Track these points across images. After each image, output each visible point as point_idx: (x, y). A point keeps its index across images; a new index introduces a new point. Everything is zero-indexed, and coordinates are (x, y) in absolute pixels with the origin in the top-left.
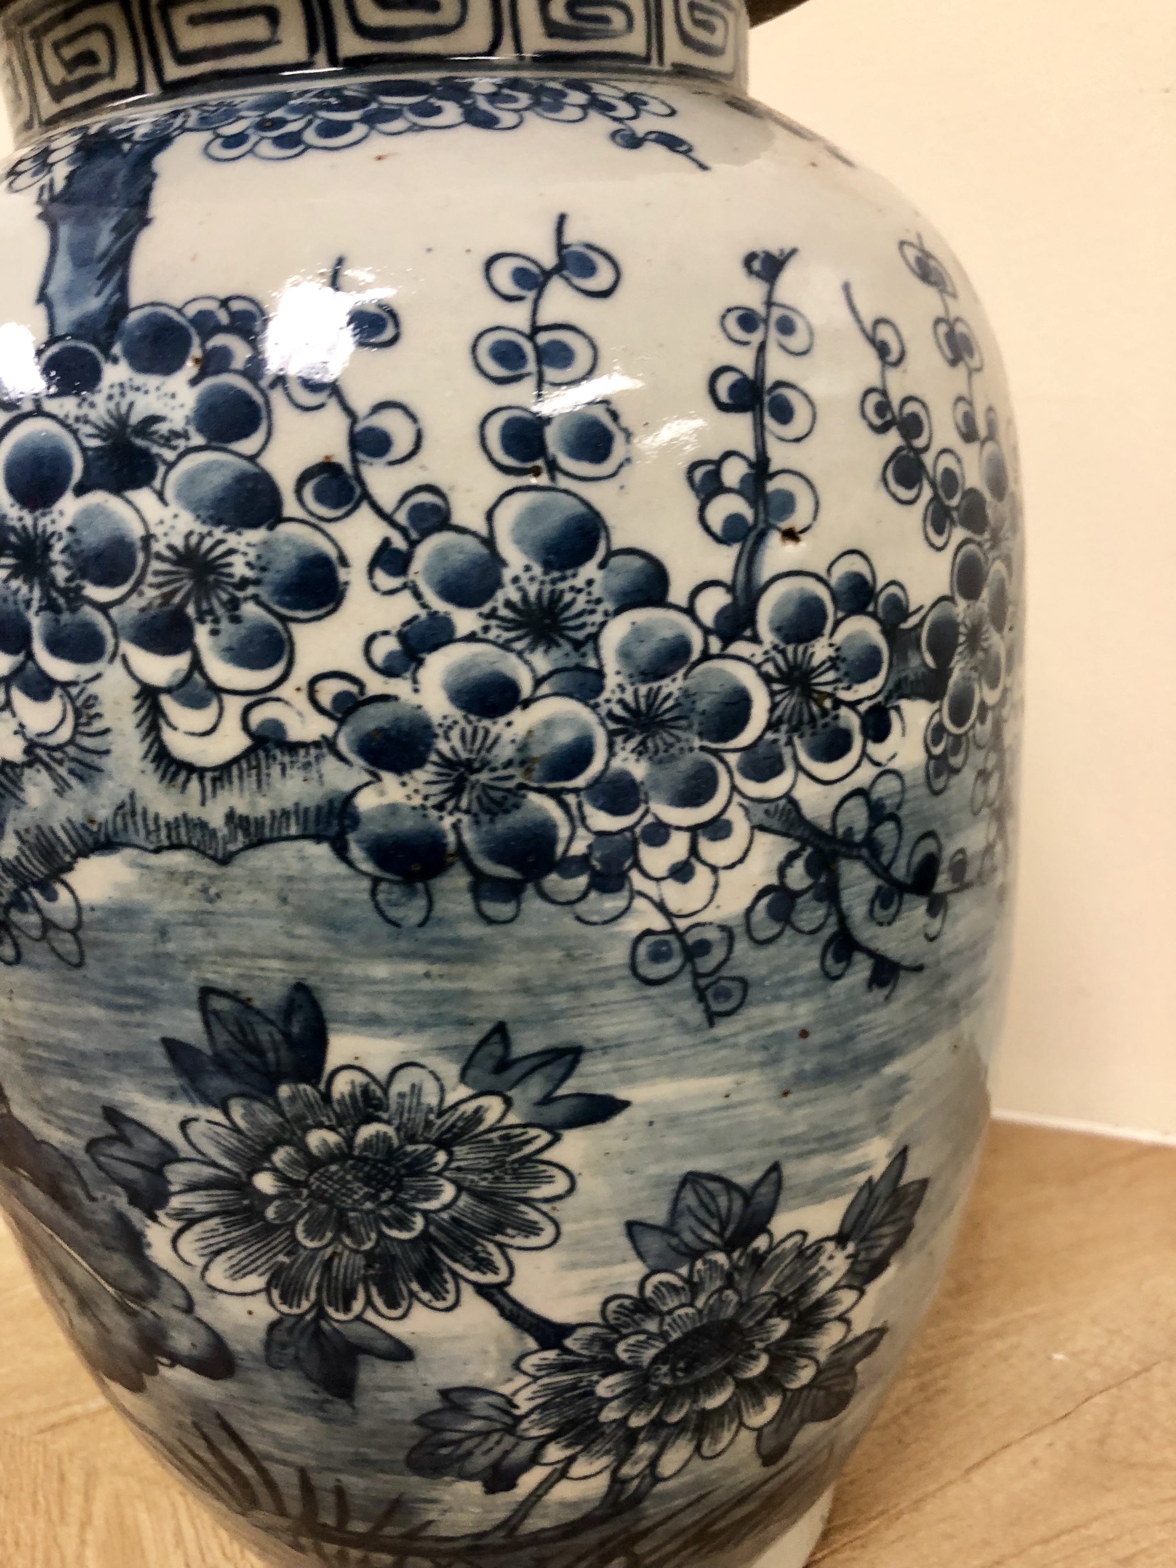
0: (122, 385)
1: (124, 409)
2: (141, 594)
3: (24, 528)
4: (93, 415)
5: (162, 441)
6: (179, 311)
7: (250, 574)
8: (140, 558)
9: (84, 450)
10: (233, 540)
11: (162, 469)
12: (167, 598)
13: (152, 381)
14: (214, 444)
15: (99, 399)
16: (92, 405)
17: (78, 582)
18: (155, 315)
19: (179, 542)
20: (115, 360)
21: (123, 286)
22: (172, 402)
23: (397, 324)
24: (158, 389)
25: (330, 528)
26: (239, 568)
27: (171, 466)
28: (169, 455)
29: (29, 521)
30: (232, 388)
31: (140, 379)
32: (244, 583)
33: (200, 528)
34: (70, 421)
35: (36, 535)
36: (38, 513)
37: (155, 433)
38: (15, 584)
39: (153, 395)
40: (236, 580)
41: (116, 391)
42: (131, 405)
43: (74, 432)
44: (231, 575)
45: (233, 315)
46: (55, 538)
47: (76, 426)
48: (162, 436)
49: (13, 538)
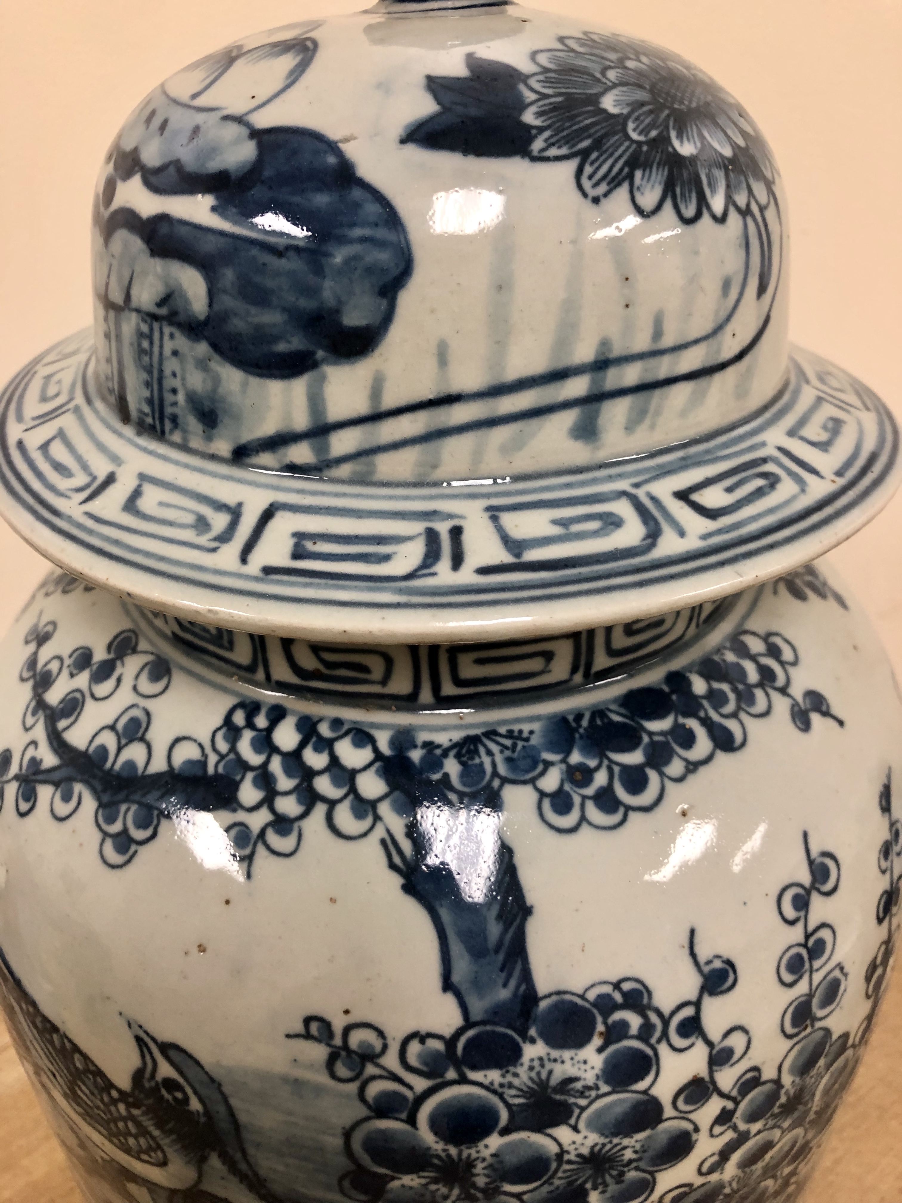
0: (541, 1059)
1: (544, 1076)
2: (552, 1184)
3: (449, 1156)
4: (516, 1082)
5: (577, 1094)
6: (582, 997)
7: (634, 1156)
8: (554, 1165)
9: (508, 1106)
10: (626, 1142)
11: (577, 1111)
12: (570, 1183)
13: (567, 1054)
14: (617, 1089)
15: (522, 1071)
16: (516, 1075)
17: (495, 1184)
18: (563, 1002)
19: (585, 1151)
20: (533, 1041)
21: (527, 976)
22: (583, 1067)
23: (735, 972)
24: (572, 1059)
25: (692, 1116)
26: (628, 1154)
27: (583, 1109)
28: (583, 1102)
29: (453, 1151)
30: (630, 1049)
31: (555, 1054)
32: (630, 1161)
33: (602, 1140)
34: (496, 1086)
35: (460, 1159)
36: (463, 1147)
37: (572, 1089)
38: (433, 1187)
39: (568, 1063)
40: (625, 1162)
41: (536, 1063)
42: (550, 1072)
43: (501, 1096)
44: (622, 1161)
45: (624, 994)
46: (480, 1160)
47: (500, 1090)
48: (578, 1091)
49: (436, 1161)
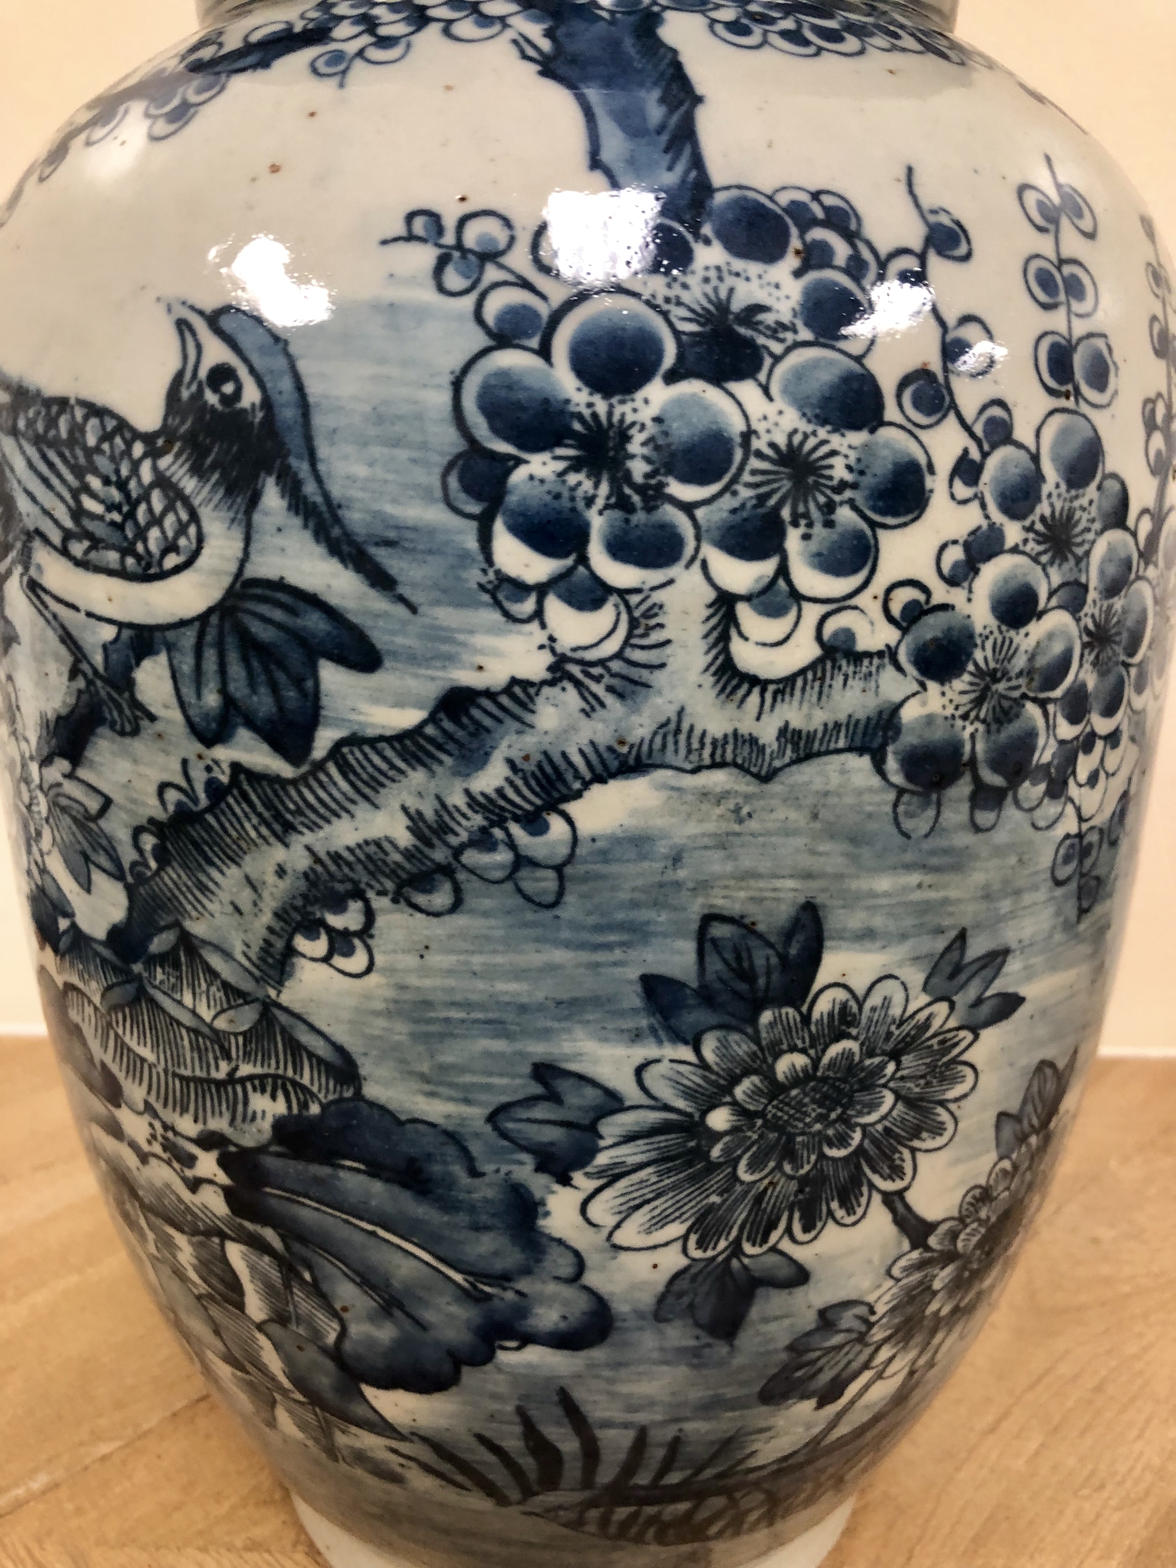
0: (718, 269)
1: (723, 294)
2: (735, 493)
3: (595, 415)
4: (686, 297)
5: (769, 333)
6: (771, 198)
7: (848, 477)
8: (738, 455)
9: (677, 333)
10: (836, 441)
11: (768, 361)
12: (762, 499)
13: (753, 268)
14: (822, 340)
15: (693, 281)
16: (685, 286)
17: (659, 478)
18: (745, 199)
19: (781, 440)
20: (707, 242)
21: (697, 162)
22: (775, 292)
23: (968, 241)
24: (760, 277)
25: (923, 435)
26: (839, 471)
27: (777, 359)
28: (777, 348)
29: (601, 407)
30: (836, 284)
31: (739, 264)
32: (843, 486)
33: (804, 426)
34: (659, 301)
35: (610, 424)
36: (614, 400)
37: (760, 323)
38: (573, 478)
39: (755, 283)
40: (835, 482)
41: (712, 274)
42: (731, 291)
43: (665, 315)
44: (830, 478)
45: (827, 209)
46: (637, 427)
47: (665, 307)
48: (768, 327)
49: (577, 426)
